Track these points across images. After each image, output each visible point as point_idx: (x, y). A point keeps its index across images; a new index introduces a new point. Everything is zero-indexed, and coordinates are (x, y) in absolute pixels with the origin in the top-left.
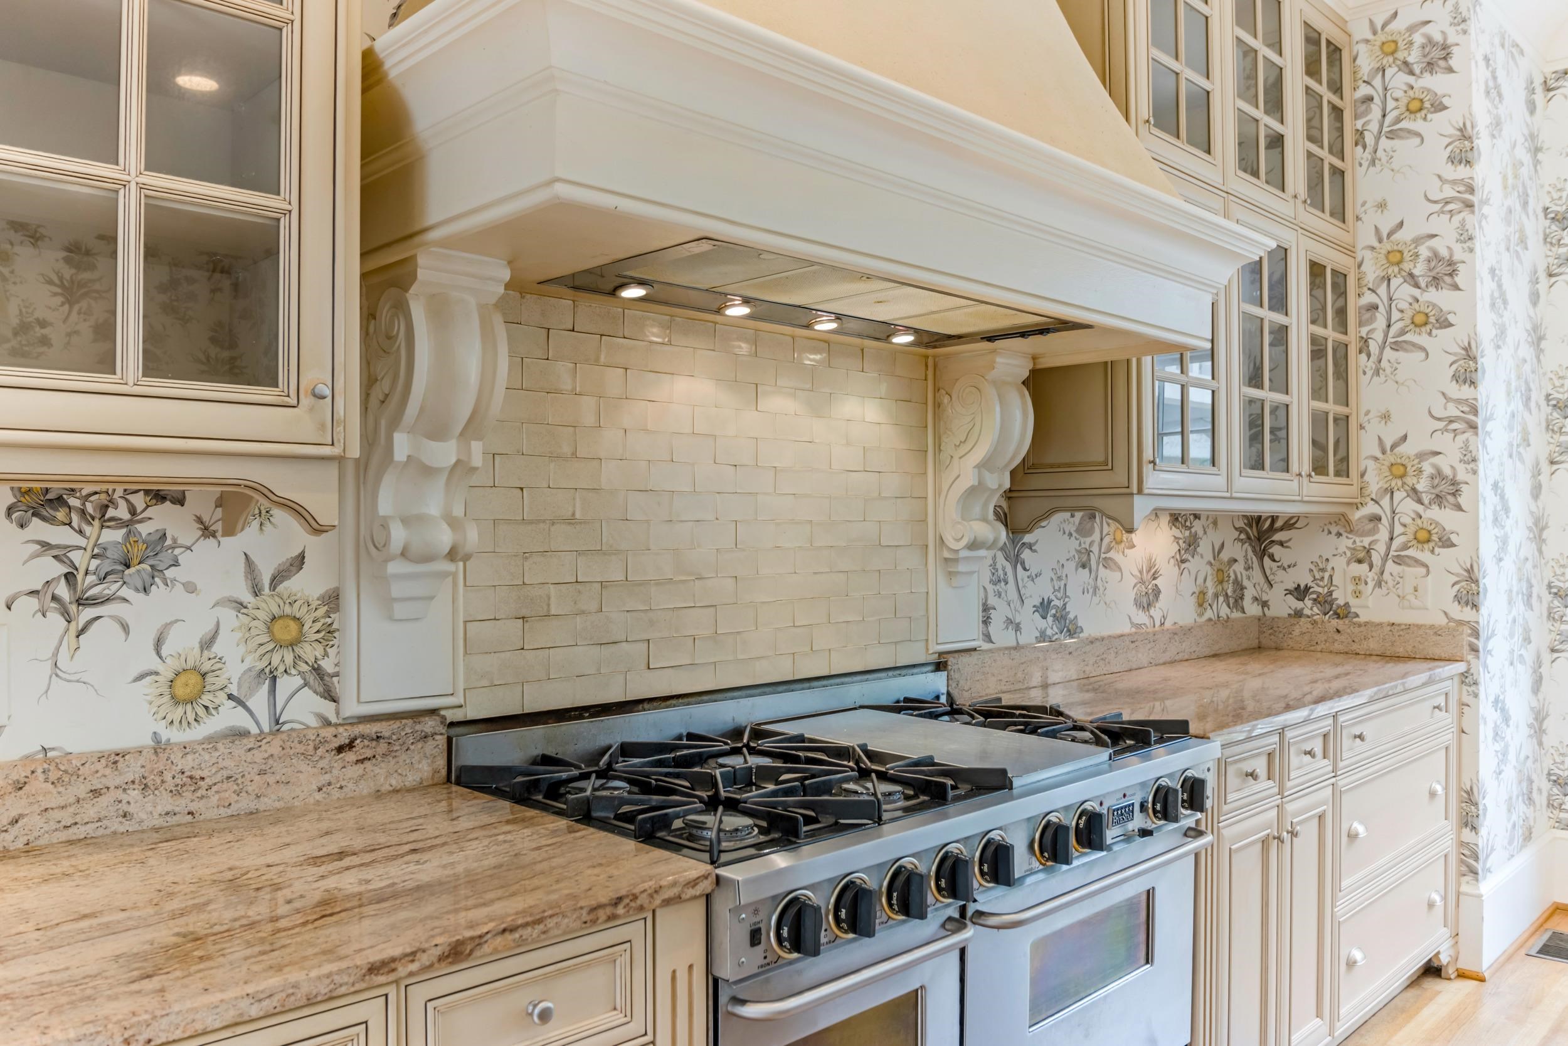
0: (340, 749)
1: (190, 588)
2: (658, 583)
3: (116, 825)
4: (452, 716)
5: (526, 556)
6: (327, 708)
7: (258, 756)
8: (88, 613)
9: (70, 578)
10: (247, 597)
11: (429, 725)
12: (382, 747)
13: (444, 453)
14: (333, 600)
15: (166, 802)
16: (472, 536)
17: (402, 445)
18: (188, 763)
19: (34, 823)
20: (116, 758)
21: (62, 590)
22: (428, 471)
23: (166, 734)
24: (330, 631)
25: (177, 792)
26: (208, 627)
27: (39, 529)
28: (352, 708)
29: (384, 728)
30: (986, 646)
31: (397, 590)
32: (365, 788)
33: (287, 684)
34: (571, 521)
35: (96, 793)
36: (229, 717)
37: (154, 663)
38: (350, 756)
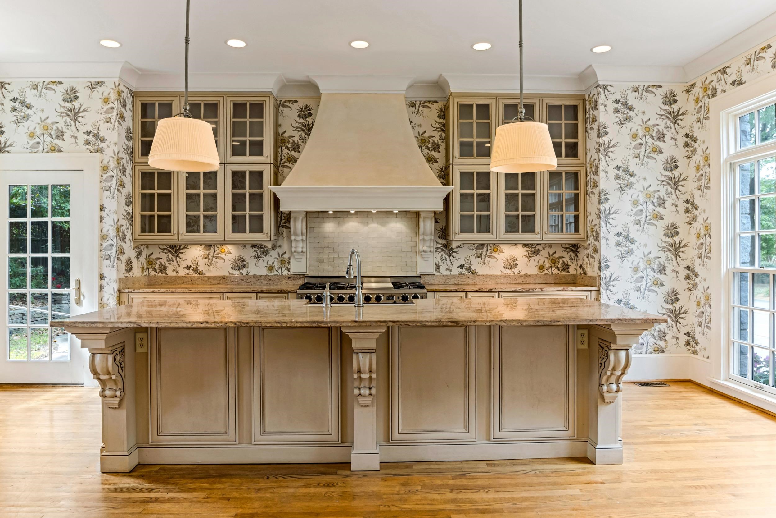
0: (289, 278)
1: (271, 256)
2: (345, 257)
3: (261, 284)
4: (306, 275)
5: (320, 253)
6: (289, 273)
7: (278, 278)
8: (259, 259)
9: (257, 255)
10: (278, 257)
11: (302, 276)
12: (295, 279)
13: (300, 238)
14: (289, 258)
15: (266, 282)
16: (304, 250)
17: (293, 238)
18: (269, 277)
19: (252, 282)
20: (261, 276)
21: (256, 256)
22: (298, 241)
23: (268, 274)
24: (289, 263)
25: (268, 281)
26: (273, 261)
27: (254, 249)
28: (291, 273)
29: (295, 276)
30: (437, 274)
31: (296, 257)
32: (292, 284)
33: (283, 269)
34: (328, 247)
35: (259, 280)
36: (276, 273)
37: (266, 265)
38: (290, 279)
